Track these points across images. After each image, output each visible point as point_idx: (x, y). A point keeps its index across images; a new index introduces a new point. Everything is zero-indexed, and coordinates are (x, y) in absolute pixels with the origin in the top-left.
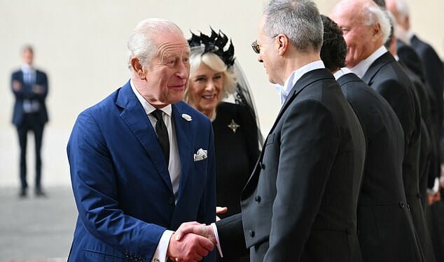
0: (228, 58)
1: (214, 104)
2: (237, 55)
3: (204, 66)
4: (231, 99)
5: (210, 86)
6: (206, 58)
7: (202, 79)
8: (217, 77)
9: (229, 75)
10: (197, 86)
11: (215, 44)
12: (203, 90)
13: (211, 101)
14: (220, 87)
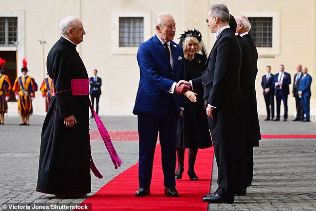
0: (200, 39)
1: (194, 53)
2: (202, 38)
3: (191, 40)
4: (200, 53)
5: (192, 47)
6: (192, 38)
7: (190, 45)
8: (195, 44)
9: (199, 44)
10: (188, 47)
11: (196, 34)
12: (190, 48)
13: (192, 52)
14: (196, 48)
